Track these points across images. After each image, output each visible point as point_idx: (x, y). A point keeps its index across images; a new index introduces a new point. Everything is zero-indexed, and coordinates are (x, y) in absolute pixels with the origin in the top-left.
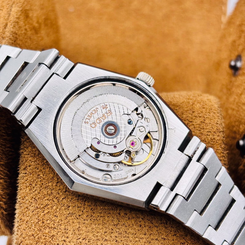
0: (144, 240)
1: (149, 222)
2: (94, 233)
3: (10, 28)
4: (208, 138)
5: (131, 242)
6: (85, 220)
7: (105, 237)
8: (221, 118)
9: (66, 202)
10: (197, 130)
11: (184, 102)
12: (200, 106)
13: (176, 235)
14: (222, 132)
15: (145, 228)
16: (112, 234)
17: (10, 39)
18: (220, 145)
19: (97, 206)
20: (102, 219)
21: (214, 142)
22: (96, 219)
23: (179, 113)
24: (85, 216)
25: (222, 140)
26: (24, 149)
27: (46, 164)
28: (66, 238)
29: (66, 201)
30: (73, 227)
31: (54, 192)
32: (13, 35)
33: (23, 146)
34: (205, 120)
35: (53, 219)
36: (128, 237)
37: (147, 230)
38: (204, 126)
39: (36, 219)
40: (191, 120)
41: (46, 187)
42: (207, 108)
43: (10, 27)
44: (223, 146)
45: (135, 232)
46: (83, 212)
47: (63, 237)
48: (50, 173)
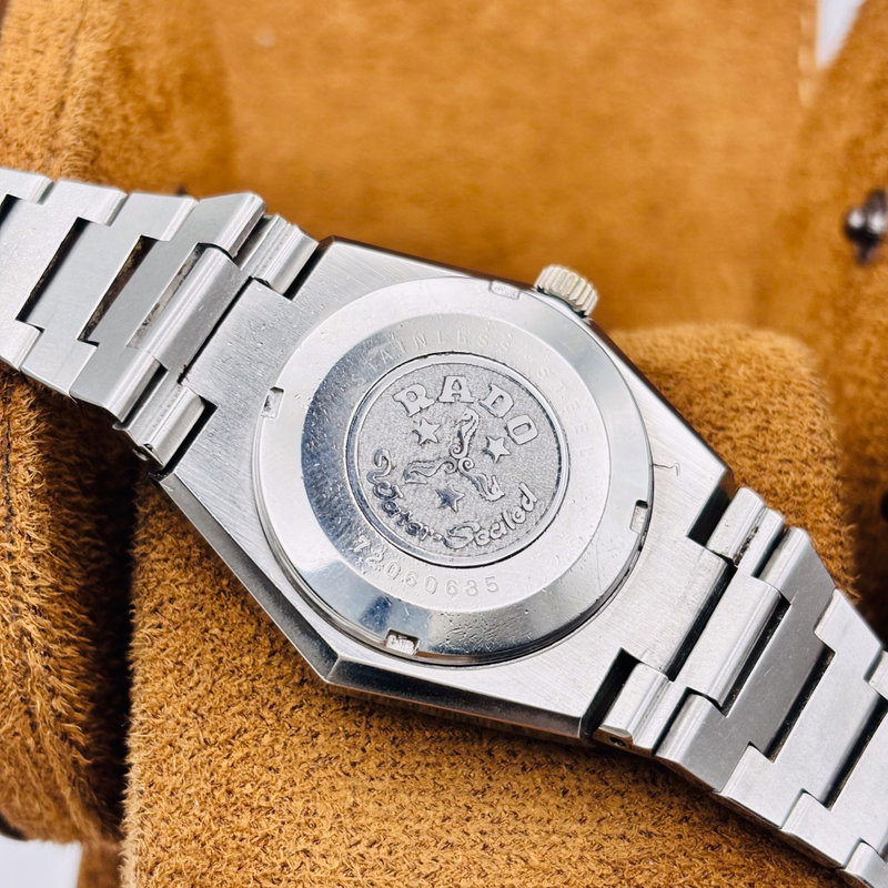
0: (579, 840)
1: (594, 777)
2: (406, 822)
3: (73, 115)
4: (783, 483)
5: (536, 850)
6: (372, 779)
7: (443, 834)
8: (824, 411)
9: (303, 719)
10: (744, 455)
11: (693, 359)
12: (748, 372)
13: (687, 821)
14: (830, 459)
15: (579, 798)
16: (468, 824)
17: (78, 154)
18: (828, 506)
19: (411, 729)
20: (430, 772)
21: (806, 494)
22: (412, 776)
23: (677, 398)
24: (372, 764)
25: (834, 488)
26: (150, 543)
27: (228, 590)
28: (310, 843)
29: (304, 716)
30: (332, 805)
31: (262, 686)
32: (88, 139)
33: (146, 532)
34: (768, 422)
35: (264, 778)
36: (525, 833)
37: (589, 804)
38: (768, 443)
39: (206, 780)
40: (719, 423)
41: (233, 672)
42: (773, 381)
43: (73, 111)
44: (837, 507)
45: (546, 814)
46: (364, 750)
47: (302, 840)
48: (243, 623)
